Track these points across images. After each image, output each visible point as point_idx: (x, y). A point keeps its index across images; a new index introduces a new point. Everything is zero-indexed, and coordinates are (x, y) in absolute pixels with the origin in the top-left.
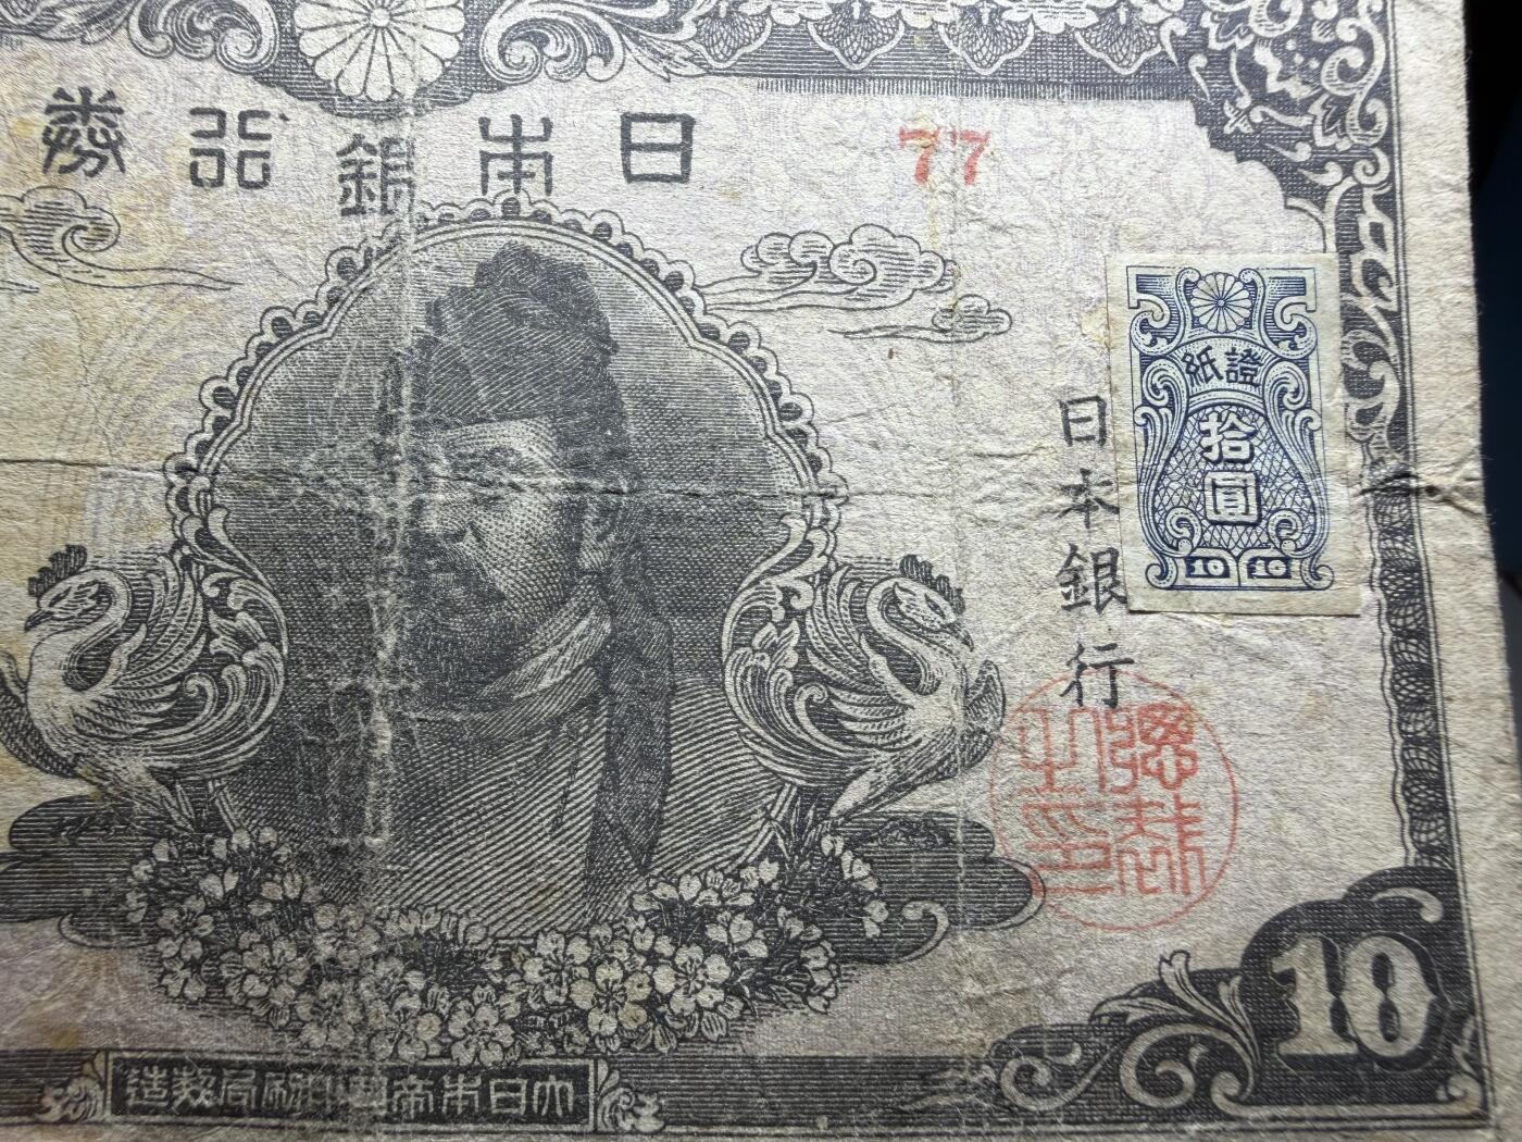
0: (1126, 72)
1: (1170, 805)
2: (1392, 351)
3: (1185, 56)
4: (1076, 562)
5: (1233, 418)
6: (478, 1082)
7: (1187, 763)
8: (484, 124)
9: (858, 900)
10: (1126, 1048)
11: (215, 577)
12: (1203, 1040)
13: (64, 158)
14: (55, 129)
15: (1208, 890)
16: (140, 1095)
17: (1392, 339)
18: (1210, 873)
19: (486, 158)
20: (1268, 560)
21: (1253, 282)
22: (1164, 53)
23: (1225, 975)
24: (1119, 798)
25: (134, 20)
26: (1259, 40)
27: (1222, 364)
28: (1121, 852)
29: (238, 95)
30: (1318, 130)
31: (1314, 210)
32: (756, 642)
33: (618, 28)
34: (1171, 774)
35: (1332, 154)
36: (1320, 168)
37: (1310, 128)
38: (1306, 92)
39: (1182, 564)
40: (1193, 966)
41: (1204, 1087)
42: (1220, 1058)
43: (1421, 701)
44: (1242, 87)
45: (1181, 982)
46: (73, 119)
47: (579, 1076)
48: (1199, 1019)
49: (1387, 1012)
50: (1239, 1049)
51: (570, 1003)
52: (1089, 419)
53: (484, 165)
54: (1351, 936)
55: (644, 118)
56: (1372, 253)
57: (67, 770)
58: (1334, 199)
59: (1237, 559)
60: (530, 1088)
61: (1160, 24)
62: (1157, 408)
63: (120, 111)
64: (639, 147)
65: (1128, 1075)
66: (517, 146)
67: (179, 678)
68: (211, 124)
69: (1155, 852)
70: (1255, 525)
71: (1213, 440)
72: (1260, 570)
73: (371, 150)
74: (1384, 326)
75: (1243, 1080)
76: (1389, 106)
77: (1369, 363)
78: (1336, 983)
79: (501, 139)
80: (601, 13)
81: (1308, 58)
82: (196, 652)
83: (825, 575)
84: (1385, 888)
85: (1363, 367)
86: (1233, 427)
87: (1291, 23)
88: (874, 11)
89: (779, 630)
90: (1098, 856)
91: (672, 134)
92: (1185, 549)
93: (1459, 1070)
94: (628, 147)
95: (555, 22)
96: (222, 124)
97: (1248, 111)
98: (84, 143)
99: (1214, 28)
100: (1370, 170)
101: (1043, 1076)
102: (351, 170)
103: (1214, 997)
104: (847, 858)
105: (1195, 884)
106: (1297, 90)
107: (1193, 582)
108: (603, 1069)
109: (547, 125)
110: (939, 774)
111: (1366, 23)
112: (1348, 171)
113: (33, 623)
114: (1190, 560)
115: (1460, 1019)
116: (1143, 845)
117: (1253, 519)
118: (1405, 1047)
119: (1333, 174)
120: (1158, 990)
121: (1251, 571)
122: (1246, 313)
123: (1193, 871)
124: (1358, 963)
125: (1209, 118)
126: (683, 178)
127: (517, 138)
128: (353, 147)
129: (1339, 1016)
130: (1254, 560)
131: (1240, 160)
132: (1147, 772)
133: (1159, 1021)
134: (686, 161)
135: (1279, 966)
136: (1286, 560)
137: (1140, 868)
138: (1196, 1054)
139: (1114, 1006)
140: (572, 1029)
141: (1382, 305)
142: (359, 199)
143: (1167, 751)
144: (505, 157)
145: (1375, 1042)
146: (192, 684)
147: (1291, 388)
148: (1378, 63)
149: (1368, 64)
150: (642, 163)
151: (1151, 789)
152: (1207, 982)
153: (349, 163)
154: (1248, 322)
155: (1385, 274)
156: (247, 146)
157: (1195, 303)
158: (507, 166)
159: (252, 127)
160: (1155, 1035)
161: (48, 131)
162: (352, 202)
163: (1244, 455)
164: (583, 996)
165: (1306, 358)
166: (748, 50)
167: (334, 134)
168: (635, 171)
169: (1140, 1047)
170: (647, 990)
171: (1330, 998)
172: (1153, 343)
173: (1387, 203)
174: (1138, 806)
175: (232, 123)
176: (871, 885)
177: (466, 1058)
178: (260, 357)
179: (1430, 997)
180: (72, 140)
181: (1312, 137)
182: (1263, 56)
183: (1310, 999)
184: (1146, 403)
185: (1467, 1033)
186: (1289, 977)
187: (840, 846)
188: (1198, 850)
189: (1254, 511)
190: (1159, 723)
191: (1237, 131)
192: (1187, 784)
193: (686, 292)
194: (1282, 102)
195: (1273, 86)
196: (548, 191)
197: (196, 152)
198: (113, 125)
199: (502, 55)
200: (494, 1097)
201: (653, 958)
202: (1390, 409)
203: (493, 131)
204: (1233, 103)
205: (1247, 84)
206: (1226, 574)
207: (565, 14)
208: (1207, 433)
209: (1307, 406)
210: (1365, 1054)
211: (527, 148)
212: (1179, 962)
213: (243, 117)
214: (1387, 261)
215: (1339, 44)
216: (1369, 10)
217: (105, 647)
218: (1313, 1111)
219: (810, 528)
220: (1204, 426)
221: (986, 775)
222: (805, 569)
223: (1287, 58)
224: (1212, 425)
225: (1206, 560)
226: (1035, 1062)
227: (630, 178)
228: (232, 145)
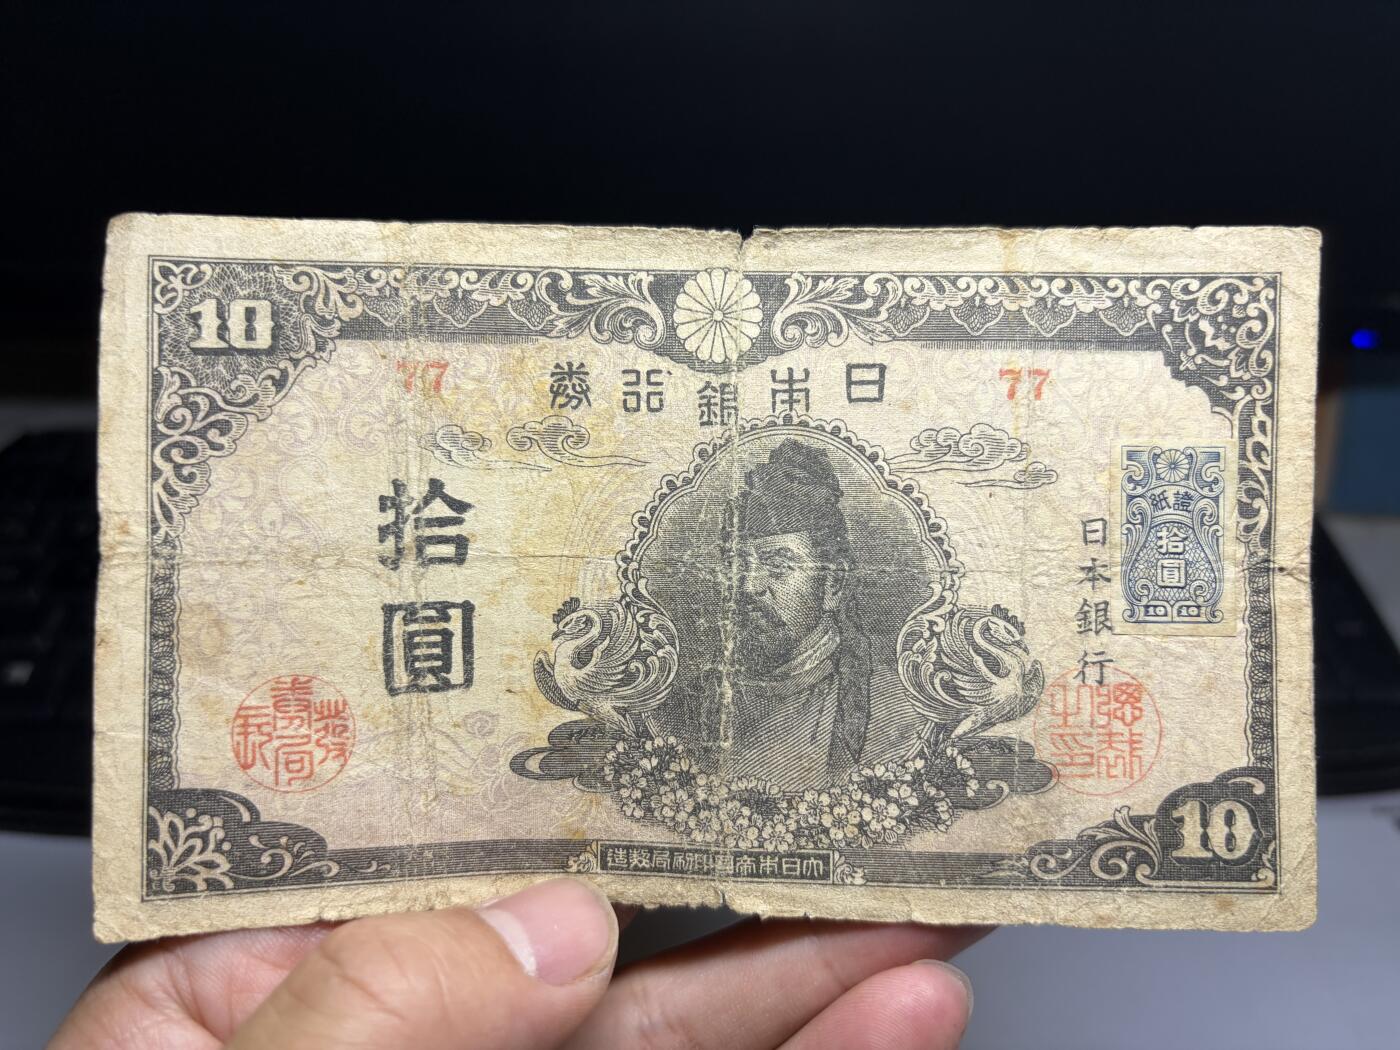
0: (1127, 334)
1: (1127, 734)
2: (1266, 492)
3: (1160, 325)
4: (1086, 608)
5: (1175, 530)
6: (777, 859)
7: (1137, 713)
8: (774, 373)
9: (964, 779)
10: (1094, 851)
11: (642, 613)
12: (1134, 849)
13: (561, 400)
14: (556, 385)
15: (1143, 777)
16: (614, 861)
17: (1266, 486)
18: (1145, 769)
19: (774, 392)
20: (1188, 607)
21: (1191, 455)
22: (1148, 324)
23: (1148, 818)
24: (1101, 730)
25: (592, 324)
26: (1203, 316)
27: (1171, 500)
28: (1099, 757)
29: (645, 362)
30: (1233, 368)
31: (1228, 414)
32: (915, 648)
33: (845, 316)
34: (1128, 718)
35: (1240, 382)
36: (1232, 390)
37: (1228, 367)
38: (1227, 346)
39: (1142, 609)
40: (1131, 813)
41: (1132, 871)
42: (1142, 858)
43: (1265, 682)
44: (1191, 344)
45: (1124, 821)
46: (564, 379)
47: (825, 859)
48: (1132, 839)
49: (1230, 839)
50: (1151, 853)
51: (821, 824)
52: (1097, 531)
53: (774, 396)
54: (1215, 801)
55: (858, 366)
56: (1259, 437)
57: (574, 707)
58: (1239, 407)
59: (1172, 606)
60: (802, 863)
61: (1146, 307)
62: (1134, 524)
63: (587, 373)
64: (856, 383)
65: (1095, 864)
66: (791, 385)
67: (627, 663)
68: (632, 378)
69: (1117, 757)
70: (1182, 588)
71: (1163, 542)
72: (1184, 612)
73: (715, 390)
74: (1262, 478)
75: (1153, 869)
76: (1274, 354)
77: (1253, 499)
78: (1205, 823)
79: (782, 382)
80: (836, 307)
81: (1229, 327)
82: (634, 649)
83: (952, 614)
84: (1236, 777)
85: (1249, 501)
86: (1175, 535)
87: (1221, 306)
88: (987, 301)
89: (927, 641)
90: (1087, 759)
91: (874, 375)
92: (1145, 601)
93: (1264, 866)
94: (850, 383)
95: (811, 313)
96: (638, 378)
97: (1194, 357)
98: (570, 391)
99: (1177, 309)
100: (1261, 390)
101: (1052, 864)
102: (705, 401)
103: (1141, 829)
104: (959, 758)
105: (1136, 774)
106: (1222, 345)
107: (1148, 618)
108: (837, 855)
109: (807, 372)
110: (1008, 718)
111: (1264, 306)
112: (1248, 392)
113: (555, 636)
114: (1147, 607)
115: (1268, 842)
116: (1111, 754)
117: (1182, 585)
118: (1238, 854)
119: (1240, 392)
120: (1114, 825)
121: (1179, 612)
122: (1186, 472)
123: (1136, 767)
124: (1218, 815)
125: (1172, 361)
126: (879, 399)
127: (791, 381)
128: (705, 388)
129: (1205, 840)
130: (1181, 607)
131: (1188, 385)
132: (1116, 717)
133: (1113, 839)
134: (881, 390)
135: (1176, 814)
136: (1198, 607)
137: (1108, 766)
138: (1130, 855)
139: (1090, 832)
140: (822, 836)
141: (1262, 466)
142: (709, 416)
143: (1128, 707)
144: (785, 391)
145: (1223, 853)
146: (632, 666)
147: (1208, 513)
148: (1269, 330)
149: (1264, 330)
150: (857, 391)
151: (1118, 726)
152: (1138, 822)
153: (704, 397)
154: (1187, 477)
155: (1265, 449)
156: (651, 389)
157: (1158, 466)
158: (786, 397)
159: (653, 378)
160: (1110, 846)
161: (552, 386)
162: (705, 418)
163: (1180, 550)
164: (827, 821)
165: (1218, 497)
166: (916, 325)
167: (697, 381)
168: (853, 396)
169: (1101, 851)
170: (858, 819)
171: (1201, 830)
172: (1135, 488)
173: (1269, 410)
174: (1110, 735)
175: (643, 377)
176: (971, 772)
177: (771, 848)
178: (661, 501)
179: (1254, 831)
180: (565, 390)
181: (1229, 372)
182: (1204, 325)
183: (1191, 831)
184: (1129, 522)
185: (1271, 848)
186: (1181, 820)
187: (956, 752)
188: (1140, 757)
189: (1183, 580)
190: (1124, 692)
191: (1187, 369)
192: (1136, 724)
193: (880, 462)
194: (1213, 351)
195: (1209, 342)
196: (807, 410)
197: (626, 394)
198: (584, 381)
199: (783, 333)
200: (784, 866)
201: (861, 804)
202: (1262, 525)
203: (779, 377)
204: (1186, 352)
205: (1195, 342)
206: (1166, 615)
207: (817, 309)
208: (1161, 538)
209: (1217, 523)
210: (1217, 858)
211: (796, 386)
212: (1125, 811)
213: (649, 373)
214: (1267, 443)
215: (1248, 318)
216: (1267, 298)
217: (591, 646)
218: (1187, 883)
219: (944, 589)
220: (1159, 534)
221: (1032, 718)
222: (941, 611)
223: (1217, 326)
224: (1164, 533)
225: (1155, 607)
226: (1048, 857)
227: (851, 400)
228: (644, 389)
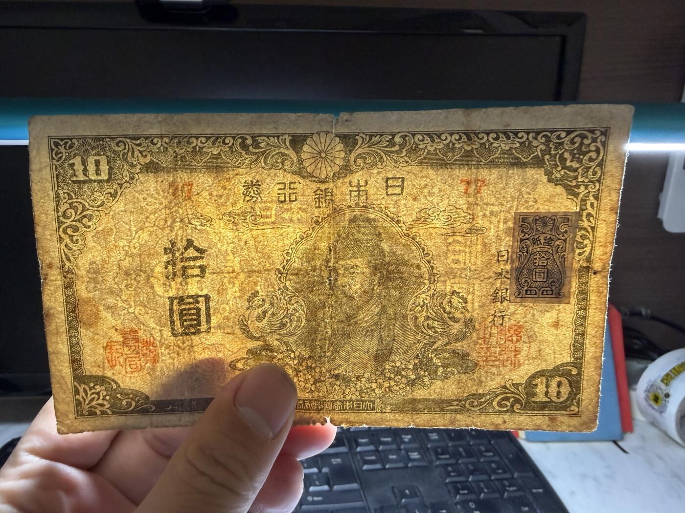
0: (525, 160)
1: (513, 348)
2: (591, 237)
3: (543, 155)
4: (497, 291)
5: (543, 255)
6: (352, 403)
7: (519, 338)
8: (350, 182)
9: (437, 367)
10: (495, 398)
11: (288, 296)
12: (513, 397)
13: (247, 198)
14: (245, 191)
15: (520, 366)
17: (591, 234)
18: (521, 363)
19: (351, 192)
20: (547, 291)
21: (554, 219)
22: (538, 154)
23: (521, 384)
24: (501, 346)
25: (262, 160)
26: (566, 150)
27: (542, 241)
28: (500, 358)
29: (289, 178)
30: (580, 177)
31: (575, 199)
32: (416, 310)
33: (385, 154)
34: (515, 341)
35: (583, 183)
36: (578, 187)
37: (577, 176)
38: (578, 166)
39: (524, 292)
40: (514, 382)
41: (512, 406)
42: (517, 401)
43: (582, 325)
44: (559, 164)
45: (510, 386)
46: (249, 188)
47: (373, 402)
48: (513, 393)
49: (559, 393)
50: (521, 399)
51: (371, 387)
52: (504, 256)
53: (351, 194)
54: (552, 377)
55: (392, 178)
56: (590, 210)
57: (258, 339)
58: (581, 196)
59: (539, 290)
60: (363, 404)
61: (537, 146)
62: (523, 253)
63: (260, 185)
64: (390, 186)
65: (495, 403)
67: (282, 319)
68: (282, 186)
69: (508, 358)
70: (545, 282)
71: (537, 261)
72: (545, 293)
73: (322, 191)
74: (589, 229)
75: (522, 406)
76: (602, 169)
77: (584, 240)
78: (547, 386)
79: (354, 186)
80: (380, 150)
81: (580, 155)
82: (285, 313)
83: (434, 295)
84: (564, 366)
85: (582, 241)
86: (543, 257)
87: (577, 145)
88: (456, 146)
89: (421, 307)
90: (494, 358)
91: (399, 183)
92: (526, 288)
93: (573, 405)
94: (387, 186)
95: (368, 153)
96: (285, 186)
97: (559, 171)
98: (252, 194)
99: (553, 147)
100: (593, 187)
101: (476, 403)
102: (317, 196)
103: (518, 389)
104: (435, 358)
105: (517, 365)
106: (575, 165)
107: (527, 296)
108: (379, 400)
111: (599, 145)
112: (586, 188)
113: (248, 308)
114: (526, 291)
115: (576, 394)
117: (545, 280)
118: (562, 400)
119: (582, 188)
120: (505, 387)
121: (542, 293)
122: (551, 227)
123: (517, 362)
124: (554, 384)
125: (548, 174)
126: (401, 194)
127: (359, 186)
128: (317, 190)
129: (547, 393)
130: (544, 290)
131: (556, 185)
132: (509, 340)
133: (505, 393)
134: (402, 190)
135: (534, 383)
136: (552, 291)
137: (504, 361)
138: (511, 400)
139: (494, 390)
140: (372, 392)
141: (590, 224)
142: (319, 204)
143: (514, 336)
144: (355, 191)
145: (554, 399)
146: (284, 320)
147: (561, 247)
148: (600, 158)
149: (598, 156)
150: (390, 191)
151: (509, 344)
152: (516, 386)
153: (317, 194)
154: (551, 230)
155: (593, 216)
156: (290, 191)
157: (537, 225)
158: (356, 194)
159: (292, 186)
160: (503, 396)
161: (243, 192)
162: (317, 205)
163: (545, 264)
164: (374, 386)
165: (566, 239)
166: (420, 158)
167: (313, 187)
168: (389, 193)
169: (499, 398)
170: (388, 385)
171: (545, 389)
172: (524, 235)
173: (597, 197)
175: (287, 186)
176: (440, 364)
177: (349, 398)
178: (296, 244)
179: (570, 389)
180: (250, 193)
181: (577, 178)
182: (566, 155)
183: (540, 389)
184: (520, 251)
185: (577, 397)
186: (536, 385)
187: (433, 355)
188: (519, 358)
189: (546, 277)
190: (513, 329)
191: (556, 177)
192: (518, 343)
193: (401, 224)
194: (570, 169)
195: (568, 164)
196: (367, 200)
197: (279, 194)
198: (259, 189)
199: (355, 162)
201: (390, 379)
202: (586, 254)
203: (353, 184)
204: (556, 169)
205: (561, 163)
206: (536, 294)
207: (371, 150)
208: (536, 259)
209: (565, 251)
210: (552, 401)
211: (361, 188)
212: (510, 381)
213: (290, 183)
214: (593, 213)
215: (590, 151)
216: (601, 141)
217: (265, 312)
218: (538, 412)
219: (430, 283)
220: (535, 257)
221: (469, 340)
222: (429, 293)
223: (573, 155)
224: (538, 256)
225: (531, 290)
226: (474, 401)
227: (388, 195)
